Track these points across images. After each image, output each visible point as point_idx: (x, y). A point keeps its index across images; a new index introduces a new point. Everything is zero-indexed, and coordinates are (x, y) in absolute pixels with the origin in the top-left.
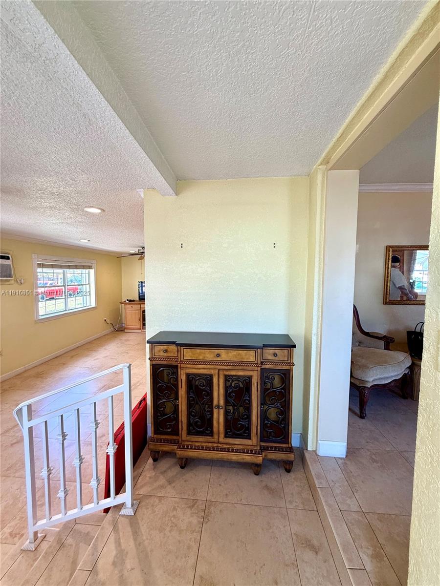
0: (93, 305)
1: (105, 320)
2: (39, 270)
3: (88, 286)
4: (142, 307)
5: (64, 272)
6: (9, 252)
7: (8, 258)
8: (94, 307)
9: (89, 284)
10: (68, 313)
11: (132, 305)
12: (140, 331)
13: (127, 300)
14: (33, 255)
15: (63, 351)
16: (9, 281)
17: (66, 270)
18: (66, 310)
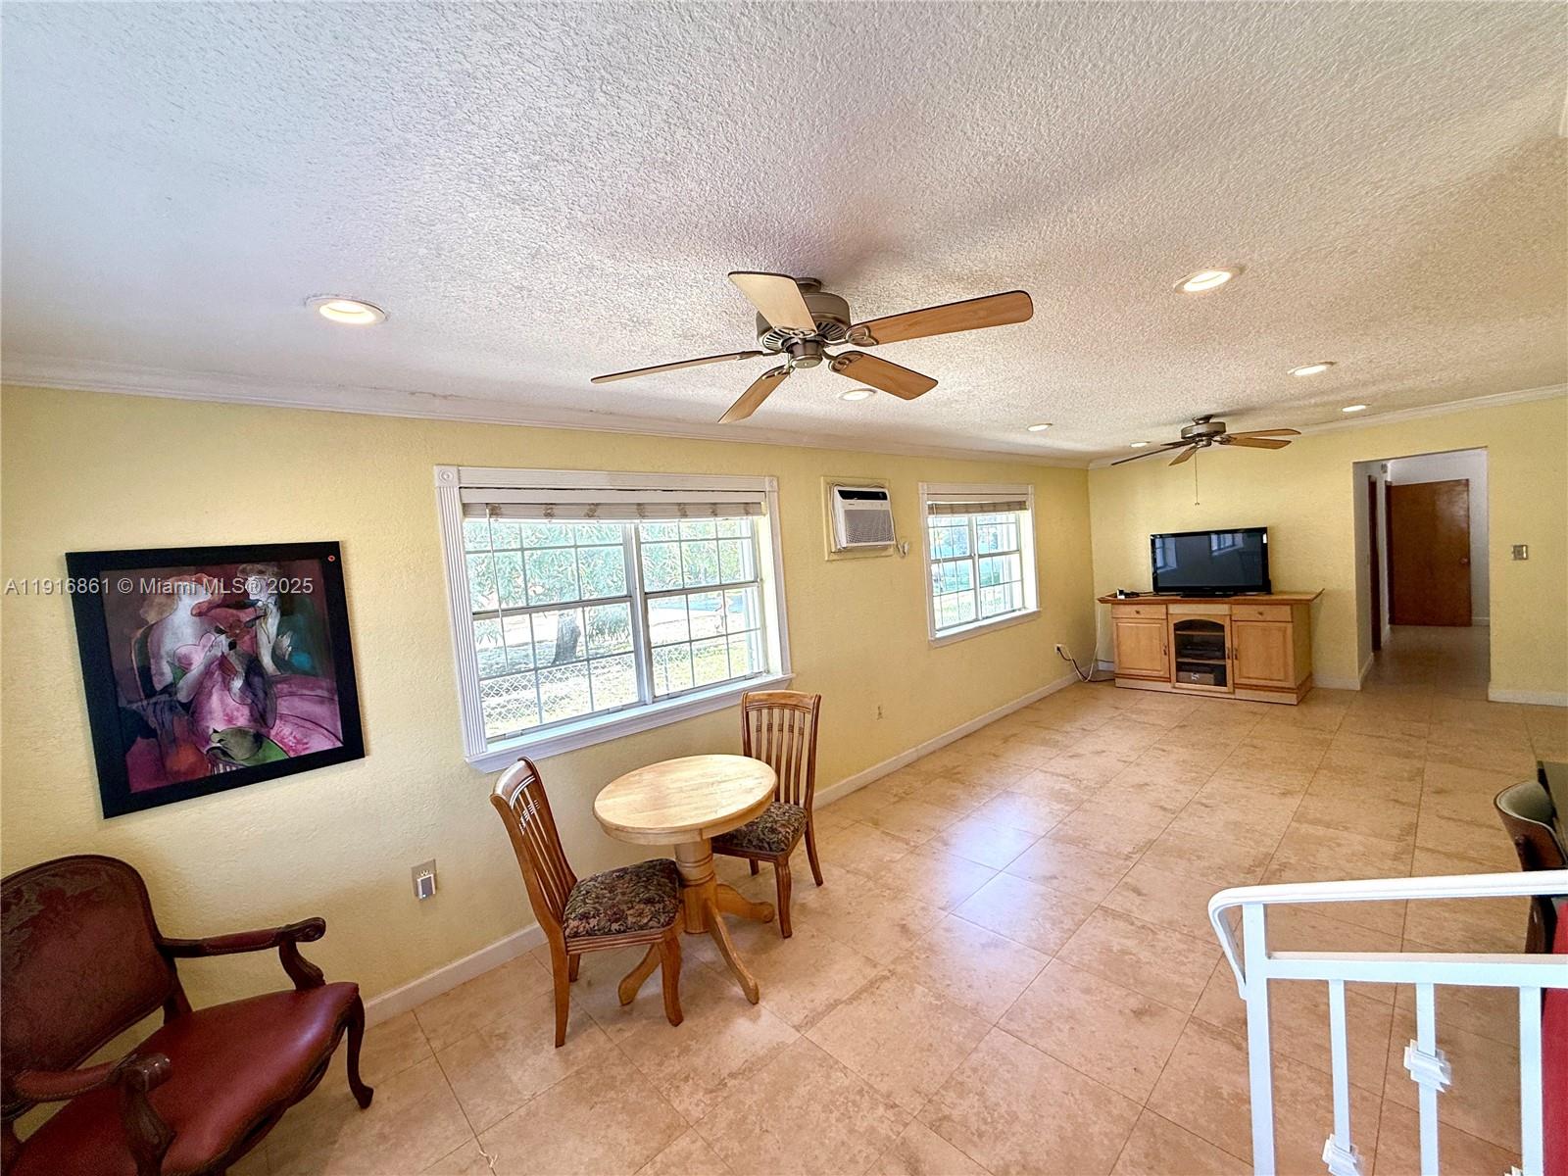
0: (1032, 606)
1: (1058, 649)
2: (932, 520)
3: (1017, 555)
4: (1171, 611)
5: (970, 521)
6: (882, 482)
7: (883, 496)
8: (1034, 613)
9: (1019, 550)
10: (984, 626)
11: (1136, 607)
12: (1167, 687)
13: (1121, 592)
14: (920, 484)
15: (979, 721)
16: (885, 548)
17: (973, 516)
18: (977, 620)
